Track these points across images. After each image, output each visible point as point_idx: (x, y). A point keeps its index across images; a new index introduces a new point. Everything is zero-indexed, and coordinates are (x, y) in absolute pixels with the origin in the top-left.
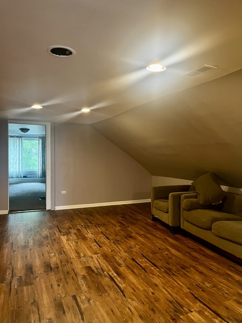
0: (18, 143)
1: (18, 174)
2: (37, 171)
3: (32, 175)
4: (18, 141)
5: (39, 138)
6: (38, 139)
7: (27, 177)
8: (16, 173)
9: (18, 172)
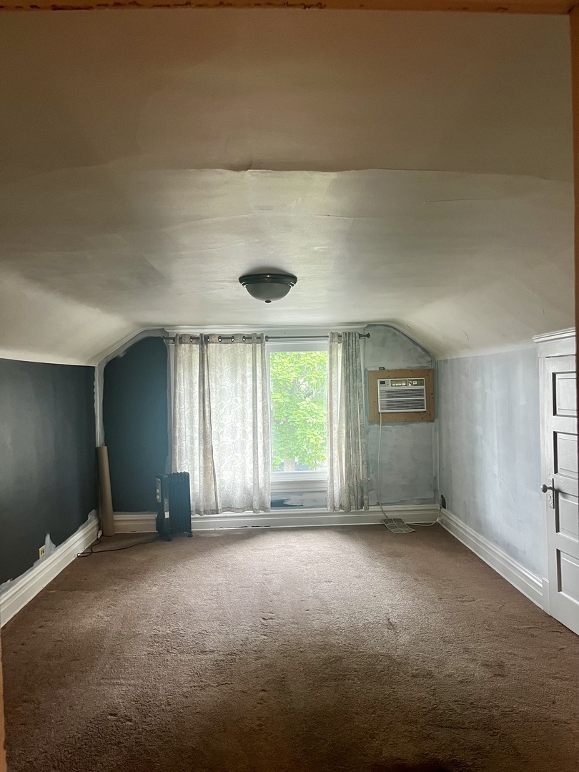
0: (249, 365)
1: (252, 493)
2: (326, 477)
3: (305, 496)
4: (249, 356)
5: (332, 341)
6: (326, 342)
7: (288, 503)
8: (245, 488)
9: (250, 484)
